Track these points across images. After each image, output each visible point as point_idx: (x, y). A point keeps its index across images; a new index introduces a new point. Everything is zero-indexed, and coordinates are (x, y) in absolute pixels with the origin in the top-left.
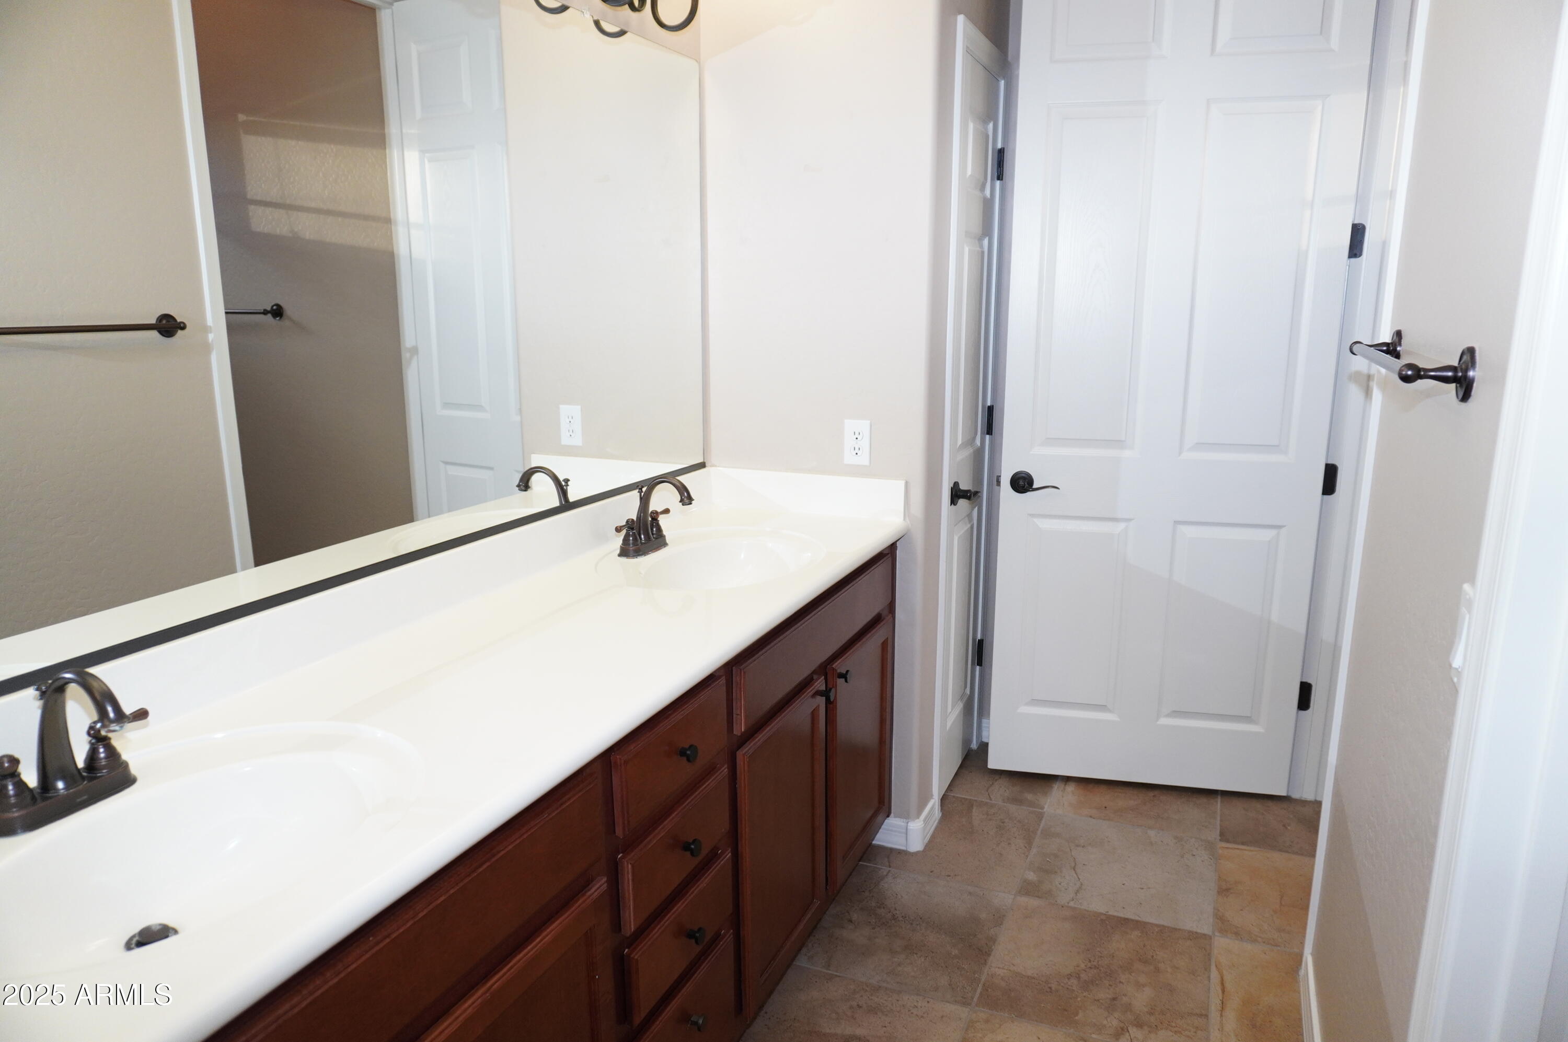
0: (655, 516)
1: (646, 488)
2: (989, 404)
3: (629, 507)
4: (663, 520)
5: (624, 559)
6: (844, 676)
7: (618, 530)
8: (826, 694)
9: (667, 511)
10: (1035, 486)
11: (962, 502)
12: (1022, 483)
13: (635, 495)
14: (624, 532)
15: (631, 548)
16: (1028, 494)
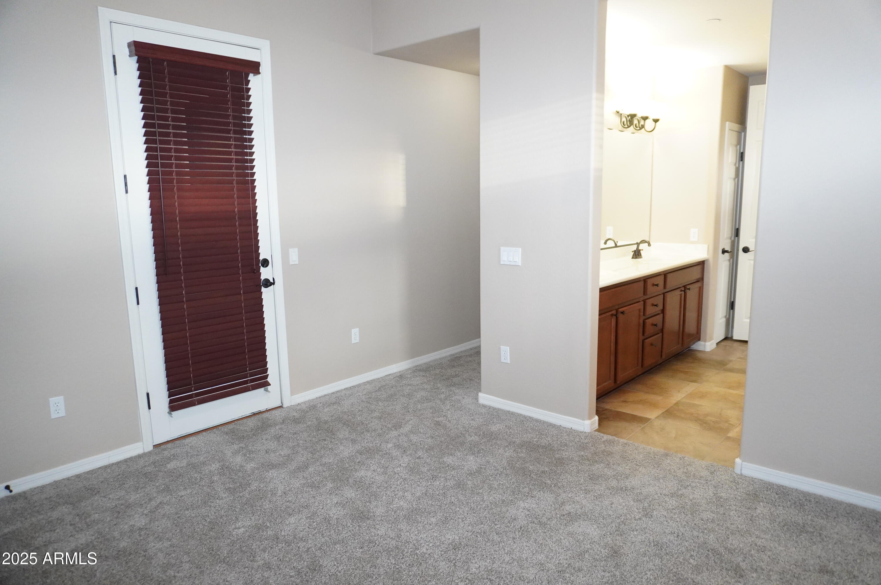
0: (640, 250)
1: (638, 244)
2: (737, 227)
3: (634, 248)
4: (641, 251)
5: (633, 259)
6: (689, 289)
7: (632, 252)
8: (684, 291)
9: (642, 250)
10: (750, 250)
11: (726, 254)
12: (746, 250)
13: (636, 246)
14: (633, 253)
15: (635, 257)
16: (749, 252)
